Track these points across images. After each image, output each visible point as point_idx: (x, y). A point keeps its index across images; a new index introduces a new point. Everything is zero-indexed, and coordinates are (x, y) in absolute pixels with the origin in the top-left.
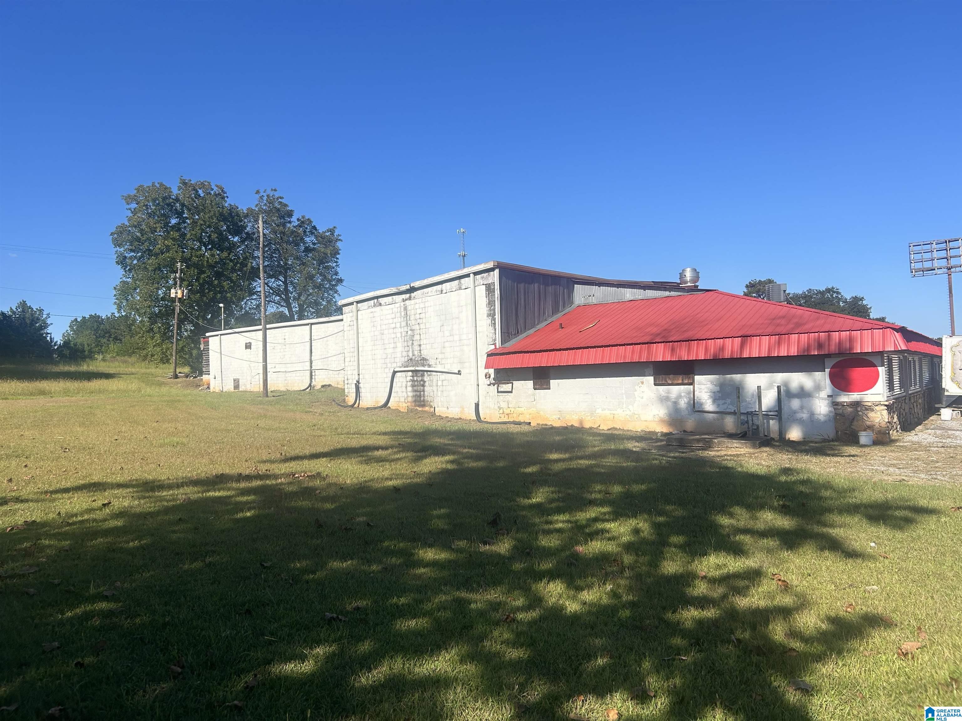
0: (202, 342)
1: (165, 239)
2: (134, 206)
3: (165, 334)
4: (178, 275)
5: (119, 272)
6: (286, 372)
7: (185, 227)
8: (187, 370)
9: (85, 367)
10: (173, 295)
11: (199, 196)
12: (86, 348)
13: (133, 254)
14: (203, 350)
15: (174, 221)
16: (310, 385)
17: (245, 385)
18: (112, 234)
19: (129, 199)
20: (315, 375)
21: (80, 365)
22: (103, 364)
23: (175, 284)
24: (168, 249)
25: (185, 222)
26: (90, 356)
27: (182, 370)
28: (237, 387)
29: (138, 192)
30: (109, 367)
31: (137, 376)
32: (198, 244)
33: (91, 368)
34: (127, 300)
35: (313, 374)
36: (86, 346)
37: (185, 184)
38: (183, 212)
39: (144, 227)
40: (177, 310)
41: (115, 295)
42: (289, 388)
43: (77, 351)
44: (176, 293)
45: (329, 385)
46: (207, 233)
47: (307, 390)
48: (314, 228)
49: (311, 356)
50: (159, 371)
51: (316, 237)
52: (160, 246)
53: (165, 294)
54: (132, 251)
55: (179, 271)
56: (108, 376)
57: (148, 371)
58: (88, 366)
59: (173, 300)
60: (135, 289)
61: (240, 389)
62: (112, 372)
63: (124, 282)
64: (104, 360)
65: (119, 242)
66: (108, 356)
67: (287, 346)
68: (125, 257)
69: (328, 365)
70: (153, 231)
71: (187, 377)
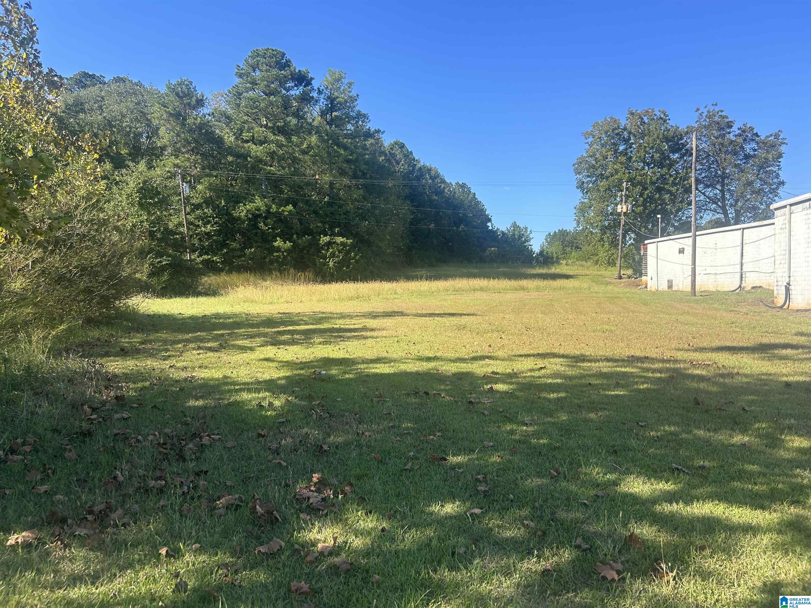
0: (642, 249)
1: (614, 164)
2: (590, 140)
3: (612, 242)
4: (623, 193)
5: (579, 194)
6: (716, 274)
7: (631, 152)
8: (630, 272)
9: (553, 270)
10: (619, 210)
11: (644, 123)
12: (555, 255)
13: (589, 179)
14: (643, 255)
15: (622, 148)
16: (740, 286)
17: (678, 285)
18: (574, 165)
19: (587, 135)
20: (746, 277)
21: (550, 268)
22: (565, 267)
23: (622, 201)
24: (617, 172)
25: (631, 147)
26: (557, 262)
27: (625, 272)
28: (670, 287)
29: (594, 127)
30: (571, 270)
31: (590, 277)
32: (642, 164)
33: (557, 270)
34: (584, 216)
35: (744, 276)
36: (554, 254)
37: (632, 114)
38: (630, 139)
39: (598, 156)
40: (622, 223)
41: (575, 213)
42: (719, 289)
43: (548, 258)
44: (622, 208)
45: (760, 287)
46: (650, 154)
47: (737, 291)
48: (757, 135)
49: (742, 259)
50: (608, 273)
51: (757, 143)
52: (610, 170)
53: (614, 209)
54: (588, 176)
55: (625, 190)
56: (567, 277)
57: (599, 273)
58: (555, 270)
59: (619, 214)
60: (590, 207)
61: (673, 289)
62: (572, 274)
63: (582, 203)
64: (567, 264)
65: (579, 171)
66: (570, 261)
67: (718, 250)
68: (583, 182)
69: (760, 267)
70: (605, 158)
71: (629, 278)
